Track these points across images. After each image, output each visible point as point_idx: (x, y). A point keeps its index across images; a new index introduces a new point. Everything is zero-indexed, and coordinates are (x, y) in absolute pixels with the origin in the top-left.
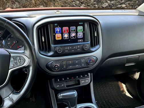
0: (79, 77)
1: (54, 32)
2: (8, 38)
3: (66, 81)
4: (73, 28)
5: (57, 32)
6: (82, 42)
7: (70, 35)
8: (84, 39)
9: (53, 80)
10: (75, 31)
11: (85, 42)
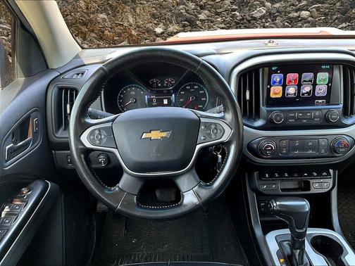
0: (310, 175)
1: (269, 83)
2: (181, 91)
3: (283, 180)
4: (308, 76)
5: (275, 82)
6: (323, 105)
7: (299, 90)
8: (328, 98)
9: (256, 173)
10: (311, 81)
11: (329, 105)
